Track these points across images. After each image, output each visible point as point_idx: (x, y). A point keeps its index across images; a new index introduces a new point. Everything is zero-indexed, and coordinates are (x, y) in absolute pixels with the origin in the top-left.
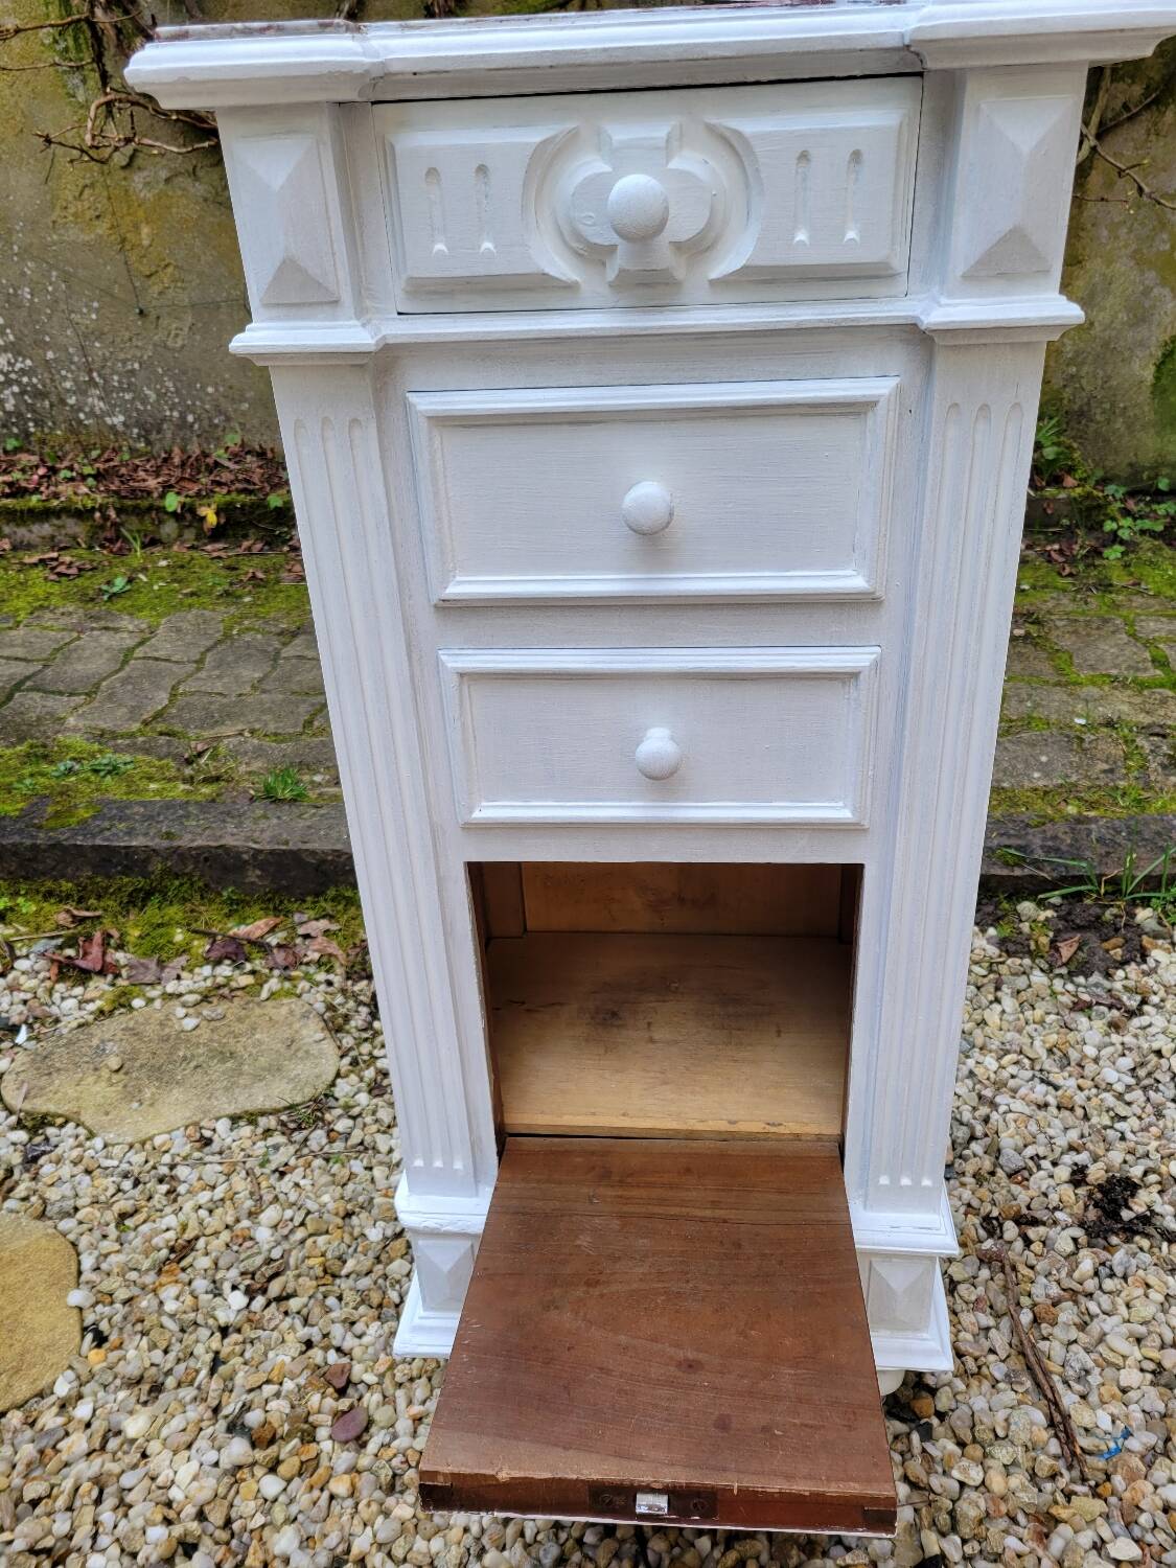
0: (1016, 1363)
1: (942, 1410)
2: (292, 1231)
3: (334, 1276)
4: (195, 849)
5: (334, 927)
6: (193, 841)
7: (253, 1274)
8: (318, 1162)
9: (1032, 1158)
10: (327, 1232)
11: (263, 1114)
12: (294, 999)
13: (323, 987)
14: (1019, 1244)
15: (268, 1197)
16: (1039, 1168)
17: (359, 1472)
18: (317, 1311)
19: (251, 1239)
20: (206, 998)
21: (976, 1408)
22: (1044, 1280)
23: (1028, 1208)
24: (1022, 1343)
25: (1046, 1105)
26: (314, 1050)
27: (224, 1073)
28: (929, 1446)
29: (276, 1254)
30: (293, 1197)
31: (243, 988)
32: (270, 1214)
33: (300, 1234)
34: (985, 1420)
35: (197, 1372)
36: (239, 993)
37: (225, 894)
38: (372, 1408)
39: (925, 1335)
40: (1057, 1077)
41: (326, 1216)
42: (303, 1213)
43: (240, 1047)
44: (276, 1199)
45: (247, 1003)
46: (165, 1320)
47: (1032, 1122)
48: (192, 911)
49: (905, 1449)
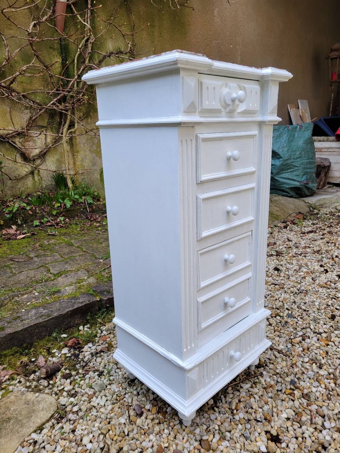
5: (5, 366)
8: (81, 421)
10: (109, 430)
11: (44, 424)
12: (12, 393)
13: (18, 384)
26: (39, 399)
27: (13, 424)
29: (102, 445)
32: (85, 441)
43: (9, 415)
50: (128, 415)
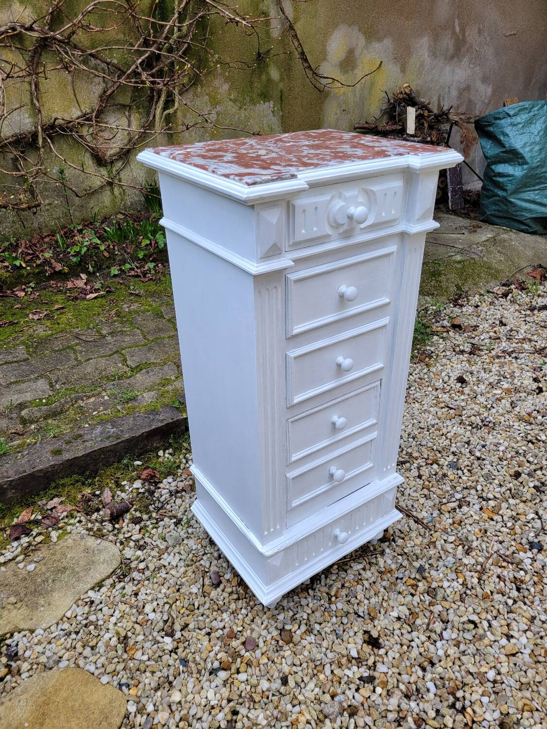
1: (392, 533)
2: (163, 608)
5: (63, 499)
7: (163, 630)
8: (146, 582)
10: (177, 600)
11: (104, 580)
12: (70, 535)
13: (78, 524)
15: (140, 605)
17: (265, 653)
18: (200, 624)
19: (149, 620)
20: (26, 555)
26: (101, 547)
27: (69, 576)
28: (397, 544)
29: (165, 618)
30: (150, 598)
31: (41, 542)
32: (148, 608)
33: (167, 607)
34: (404, 529)
35: (179, 668)
36: (40, 545)
38: (250, 635)
41: (171, 595)
42: (160, 600)
43: (65, 564)
44: (144, 603)
45: (49, 547)
46: (148, 663)
50: (202, 584)
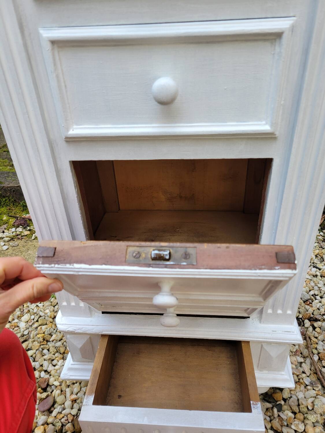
0: (314, 378)
1: (286, 398)
2: (33, 324)
3: (47, 341)
4: (9, 187)
6: (9, 184)
9: (313, 295)
10: (46, 324)
14: (311, 329)
15: (26, 311)
16: (316, 299)
17: (48, 424)
18: (38, 356)
19: (18, 327)
20: (12, 239)
21: (299, 397)
22: (322, 343)
23: (313, 314)
24: (316, 369)
25: (316, 276)
28: (281, 414)
29: (26, 333)
30: (35, 311)
31: (26, 235)
32: (26, 317)
33: (36, 325)
34: (304, 403)
36: (24, 237)
37: (21, 203)
38: (56, 396)
39: (283, 373)
40: (320, 266)
41: (46, 318)
42: (38, 316)
44: (29, 311)
45: (27, 241)
47: (312, 282)
48: (10, 209)
49: (271, 415)
